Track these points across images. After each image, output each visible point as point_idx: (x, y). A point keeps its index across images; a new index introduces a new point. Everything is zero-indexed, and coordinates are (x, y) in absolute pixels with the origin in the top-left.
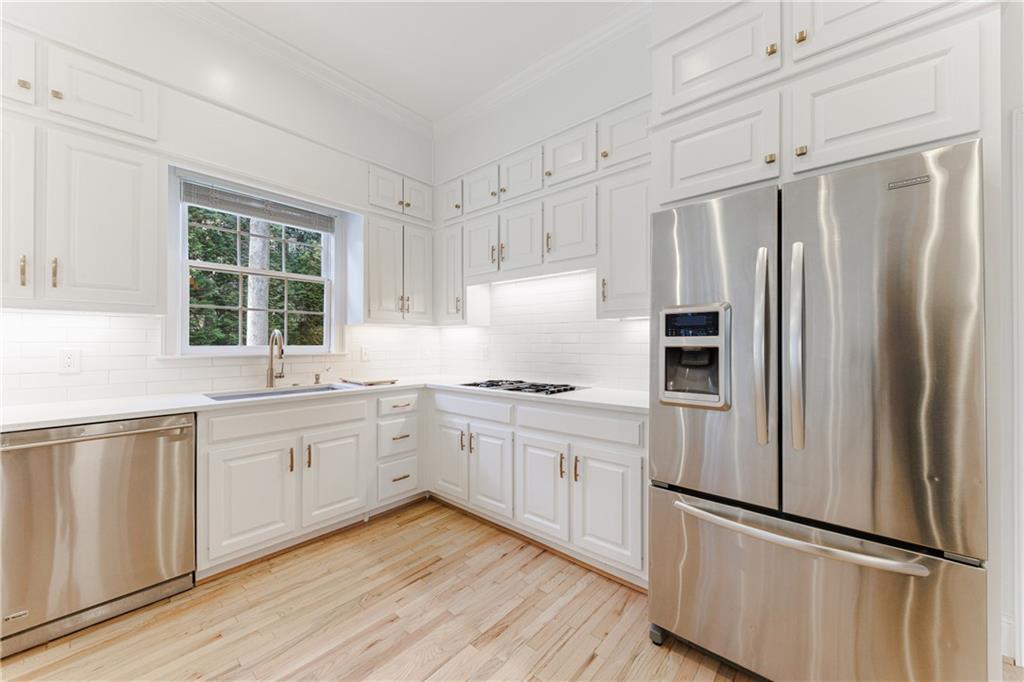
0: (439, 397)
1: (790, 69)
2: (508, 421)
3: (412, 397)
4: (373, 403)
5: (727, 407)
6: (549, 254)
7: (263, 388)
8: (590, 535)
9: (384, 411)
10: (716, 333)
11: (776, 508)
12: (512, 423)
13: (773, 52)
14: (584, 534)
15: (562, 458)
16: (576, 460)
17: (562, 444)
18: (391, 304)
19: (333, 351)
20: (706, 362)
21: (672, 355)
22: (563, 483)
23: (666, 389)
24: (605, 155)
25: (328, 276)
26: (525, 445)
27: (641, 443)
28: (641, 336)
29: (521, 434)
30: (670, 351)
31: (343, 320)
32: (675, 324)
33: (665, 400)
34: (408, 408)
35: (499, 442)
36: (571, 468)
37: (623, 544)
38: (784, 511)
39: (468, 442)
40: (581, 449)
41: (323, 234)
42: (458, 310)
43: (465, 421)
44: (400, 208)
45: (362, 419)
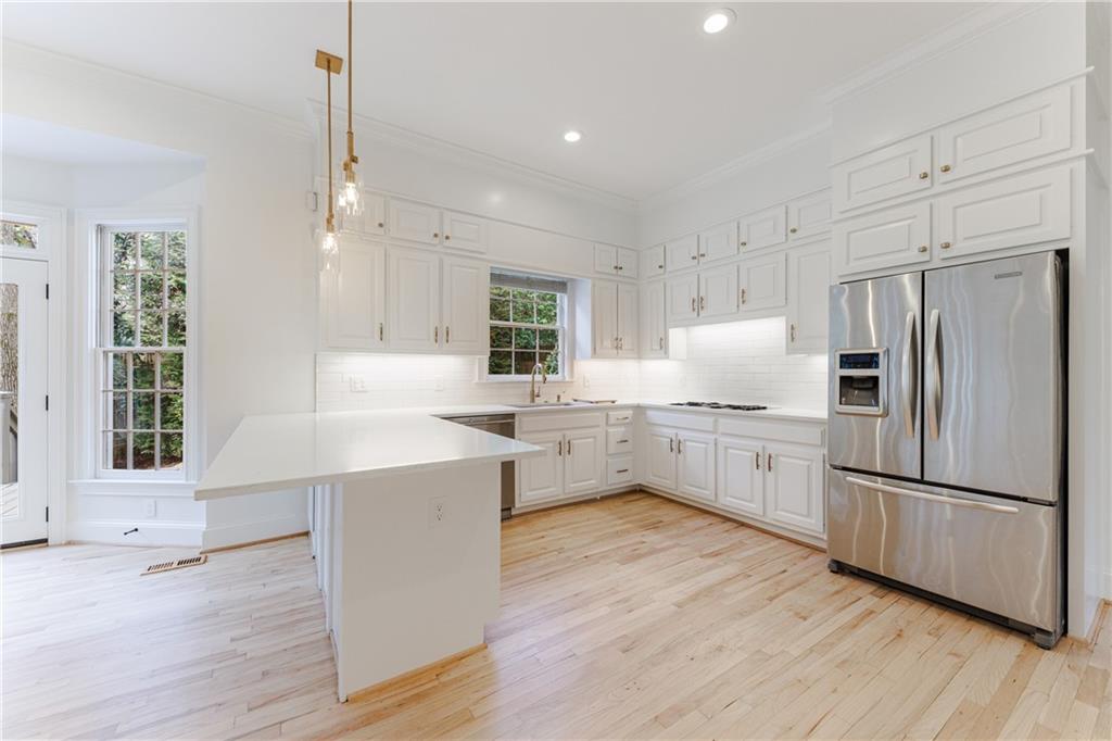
0: (650, 413)
1: (938, 188)
2: (711, 429)
3: (629, 413)
4: (604, 415)
5: (886, 413)
6: (743, 304)
7: (528, 402)
8: (782, 510)
9: (612, 421)
10: (877, 367)
11: (919, 477)
12: (714, 432)
13: (925, 176)
14: (776, 510)
15: (758, 455)
16: (770, 457)
17: (758, 446)
18: (608, 343)
19: (567, 379)
20: (871, 386)
21: (846, 382)
22: (758, 474)
23: (841, 403)
24: (794, 231)
25: (561, 324)
26: (726, 448)
27: (823, 444)
28: (820, 369)
29: (723, 440)
30: (843, 379)
31: (573, 357)
32: (847, 361)
33: (839, 410)
34: (627, 421)
35: (704, 445)
36: (765, 463)
37: (808, 515)
38: (925, 479)
39: (677, 447)
40: (772, 448)
41: (558, 295)
42: (661, 348)
43: (675, 431)
44: (614, 271)
45: (598, 426)
